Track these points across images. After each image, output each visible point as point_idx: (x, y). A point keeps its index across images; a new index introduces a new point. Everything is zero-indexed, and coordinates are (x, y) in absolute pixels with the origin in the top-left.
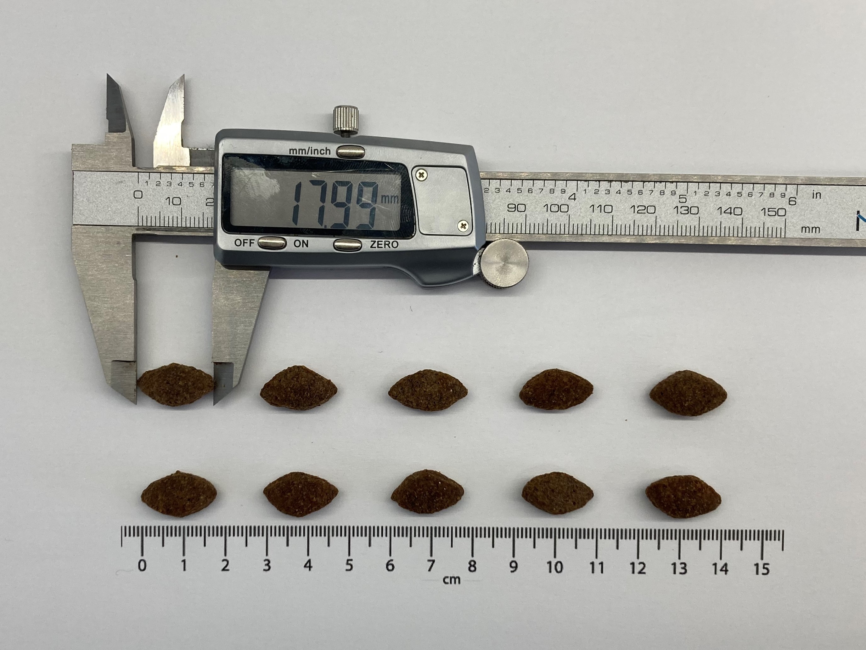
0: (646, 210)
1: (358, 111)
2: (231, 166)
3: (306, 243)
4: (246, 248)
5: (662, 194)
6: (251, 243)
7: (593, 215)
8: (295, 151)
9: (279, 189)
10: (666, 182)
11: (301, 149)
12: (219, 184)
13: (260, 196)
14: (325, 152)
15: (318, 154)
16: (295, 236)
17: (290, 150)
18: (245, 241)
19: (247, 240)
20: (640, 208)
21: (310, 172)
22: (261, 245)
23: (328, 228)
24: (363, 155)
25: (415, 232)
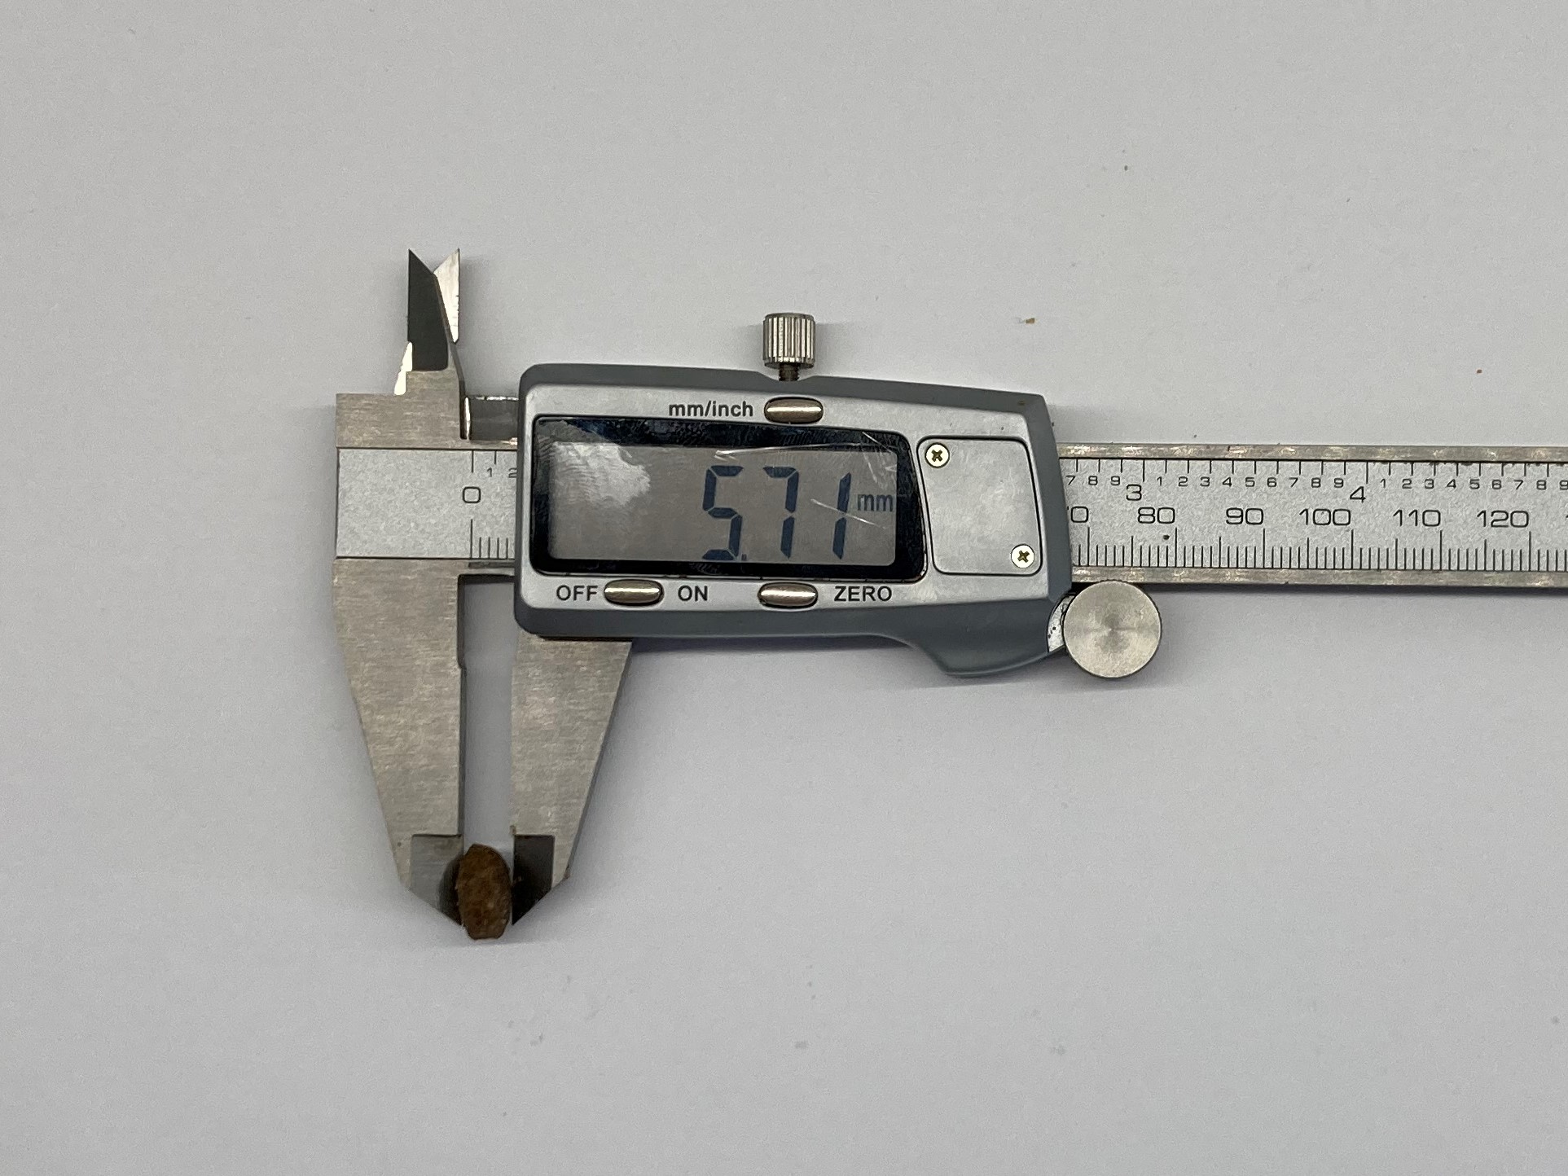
0: (1509, 519)
1: (814, 323)
2: (551, 440)
3: (703, 592)
4: (581, 603)
5: (1540, 487)
6: (589, 593)
7: (1401, 530)
8: (680, 409)
9: (649, 485)
10: (1548, 463)
11: (694, 406)
12: (525, 476)
13: (610, 499)
14: (741, 410)
15: (727, 414)
16: (679, 578)
17: (671, 407)
18: (579, 590)
19: (582, 587)
20: (1497, 516)
21: (712, 449)
22: (610, 598)
23: (750, 561)
24: (819, 416)
25: (925, 568)
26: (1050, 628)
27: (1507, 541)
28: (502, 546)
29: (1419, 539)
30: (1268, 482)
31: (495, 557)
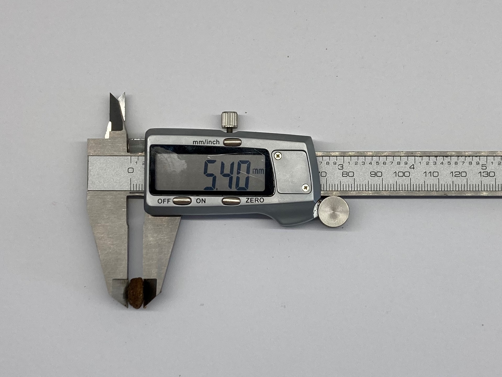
0: (460, 174)
2: (156, 153)
3: (204, 200)
4: (166, 204)
5: (470, 164)
6: (168, 201)
7: (426, 178)
8: (196, 142)
9: (187, 167)
10: (472, 156)
11: (201, 141)
12: (147, 163)
13: (175, 171)
14: (216, 142)
15: (211, 144)
16: (197, 196)
18: (165, 200)
19: (166, 199)
20: (456, 173)
21: (207, 155)
22: (174, 202)
23: (218, 190)
24: (240, 144)
25: (274, 192)
26: (314, 210)
27: (460, 181)
28: (141, 187)
29: (431, 181)
30: (384, 163)
31: (138, 190)
